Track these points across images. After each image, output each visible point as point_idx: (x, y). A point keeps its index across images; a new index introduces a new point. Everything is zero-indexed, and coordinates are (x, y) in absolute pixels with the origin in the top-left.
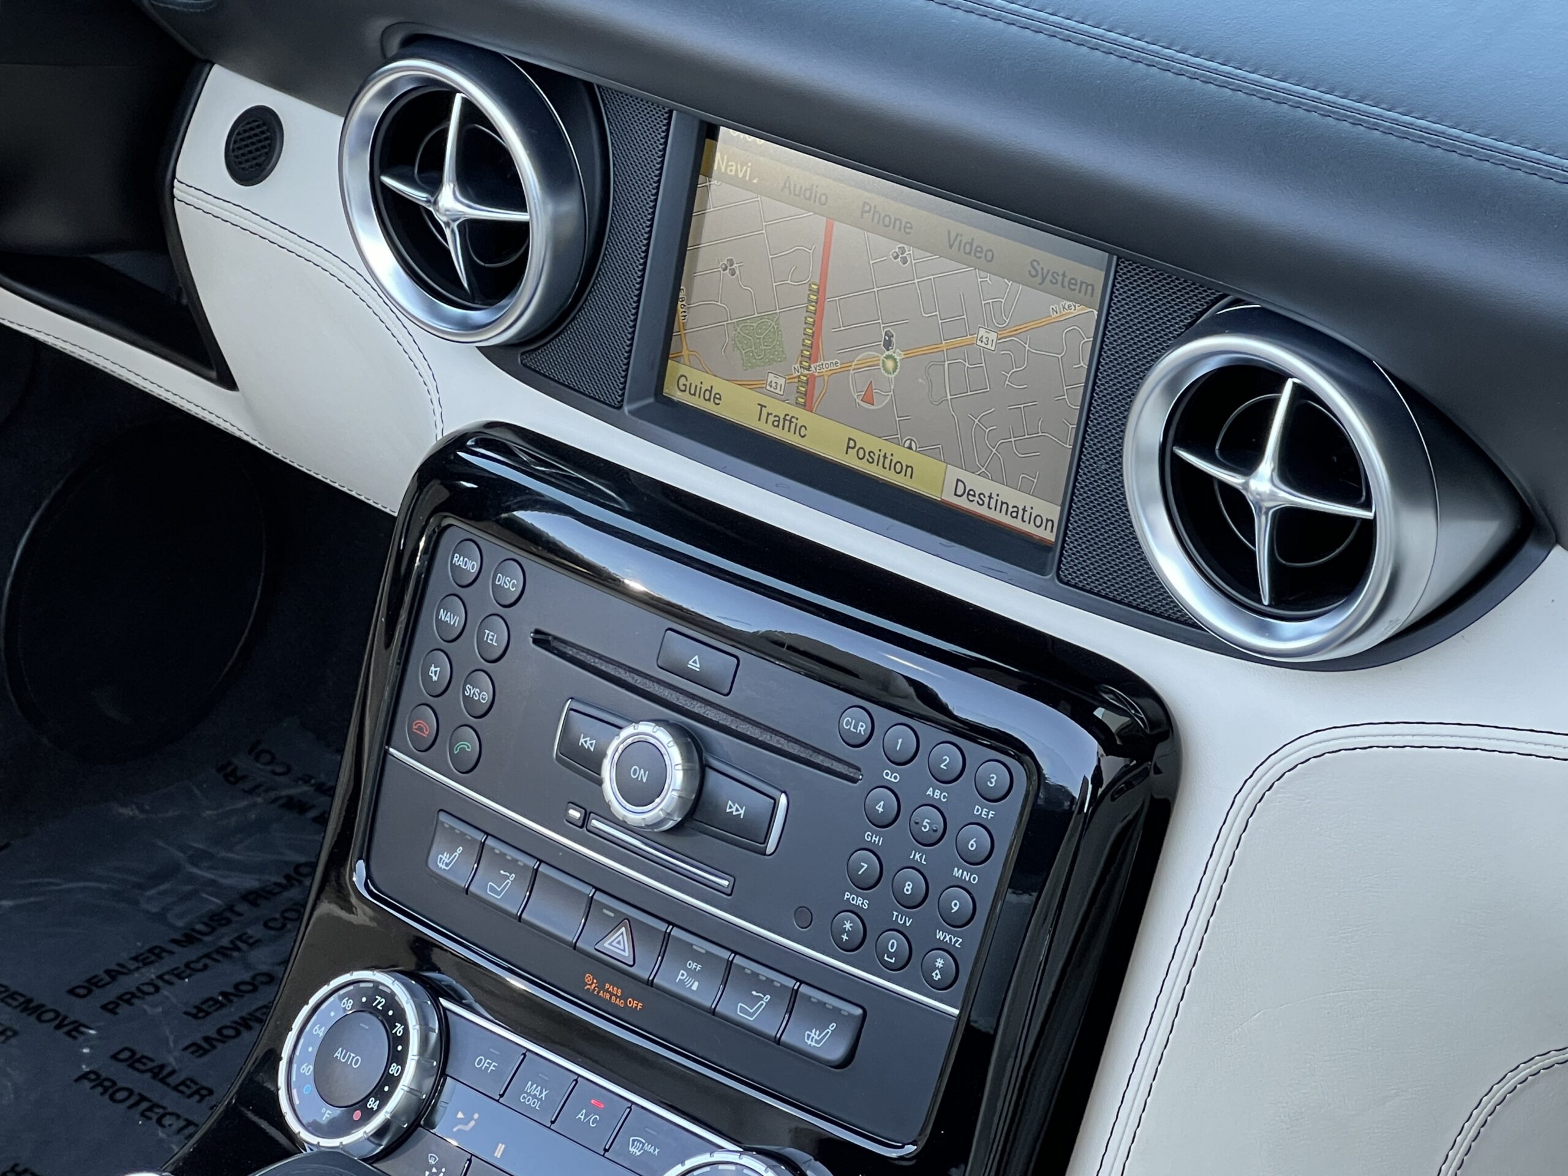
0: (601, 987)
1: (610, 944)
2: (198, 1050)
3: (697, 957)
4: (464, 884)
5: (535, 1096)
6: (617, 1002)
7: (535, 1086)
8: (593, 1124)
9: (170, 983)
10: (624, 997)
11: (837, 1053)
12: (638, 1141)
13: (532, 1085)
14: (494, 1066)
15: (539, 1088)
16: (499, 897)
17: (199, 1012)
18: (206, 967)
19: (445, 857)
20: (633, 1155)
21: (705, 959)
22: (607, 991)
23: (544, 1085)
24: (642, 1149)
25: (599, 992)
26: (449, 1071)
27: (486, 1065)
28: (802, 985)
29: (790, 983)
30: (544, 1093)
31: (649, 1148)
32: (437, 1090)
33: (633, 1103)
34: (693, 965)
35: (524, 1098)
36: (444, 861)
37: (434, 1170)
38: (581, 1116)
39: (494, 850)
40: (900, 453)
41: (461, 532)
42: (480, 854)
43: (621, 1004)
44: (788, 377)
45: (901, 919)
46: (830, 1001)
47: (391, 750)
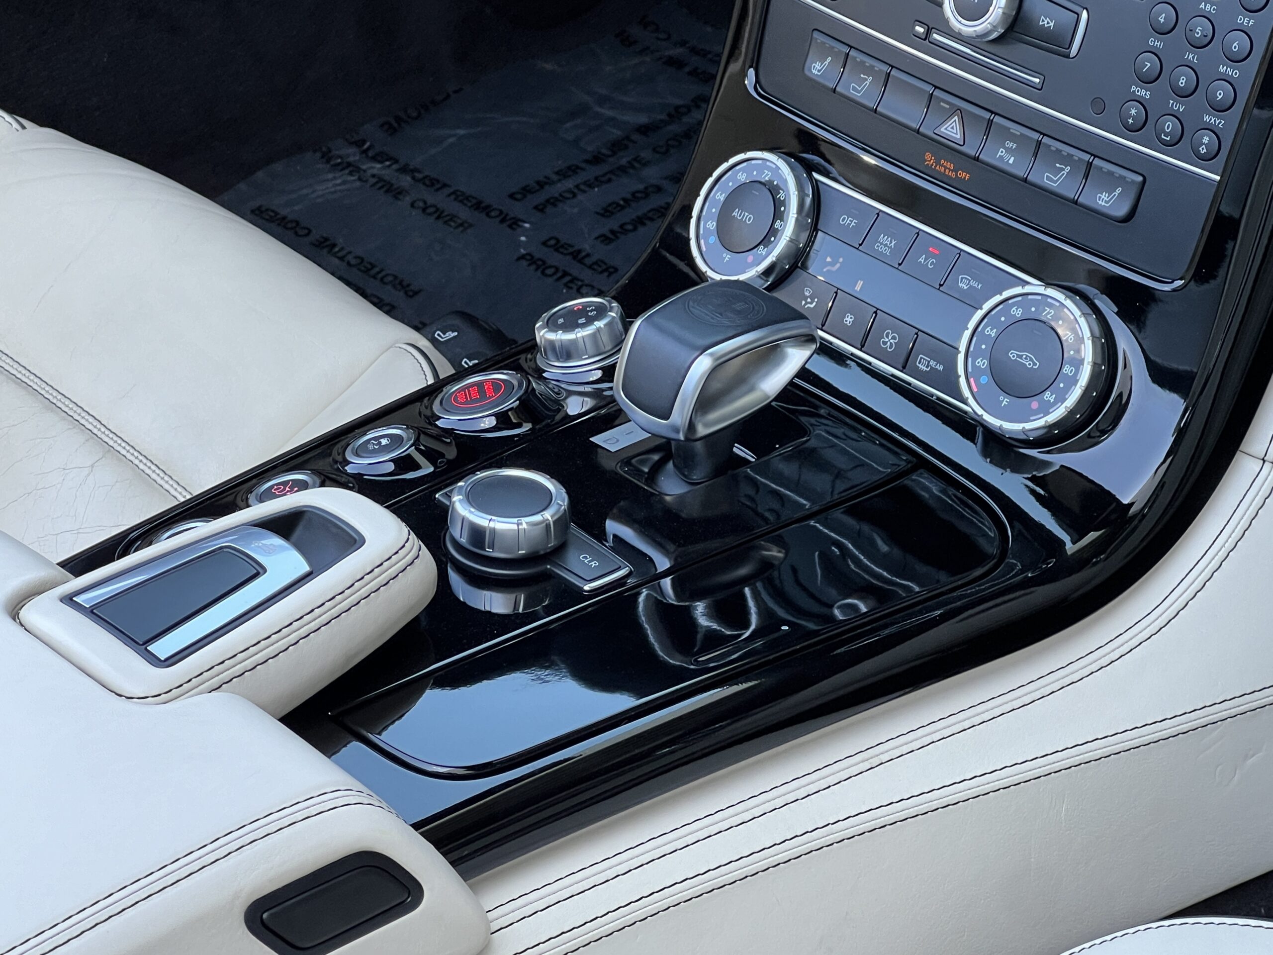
0: (938, 162)
1: (946, 129)
2: (605, 239)
3: (1013, 138)
4: (831, 85)
5: (886, 245)
6: (951, 174)
7: (886, 237)
8: (931, 265)
9: (584, 192)
10: (955, 170)
11: (1122, 211)
12: (966, 278)
13: (884, 237)
14: (855, 223)
15: (890, 239)
16: (859, 95)
17: (607, 212)
18: (610, 180)
19: (818, 65)
20: (961, 289)
21: (1020, 140)
22: (942, 165)
23: (893, 236)
24: (968, 284)
25: (935, 167)
26: (819, 227)
27: (848, 221)
28: (1096, 159)
29: (1086, 157)
30: (893, 243)
31: (974, 284)
32: (810, 241)
33: (962, 250)
34: (1010, 144)
35: (877, 246)
36: (817, 68)
37: (809, 300)
38: (922, 260)
39: (855, 59)
42: (845, 62)
43: (953, 175)
45: (1177, 107)
46: (1118, 171)
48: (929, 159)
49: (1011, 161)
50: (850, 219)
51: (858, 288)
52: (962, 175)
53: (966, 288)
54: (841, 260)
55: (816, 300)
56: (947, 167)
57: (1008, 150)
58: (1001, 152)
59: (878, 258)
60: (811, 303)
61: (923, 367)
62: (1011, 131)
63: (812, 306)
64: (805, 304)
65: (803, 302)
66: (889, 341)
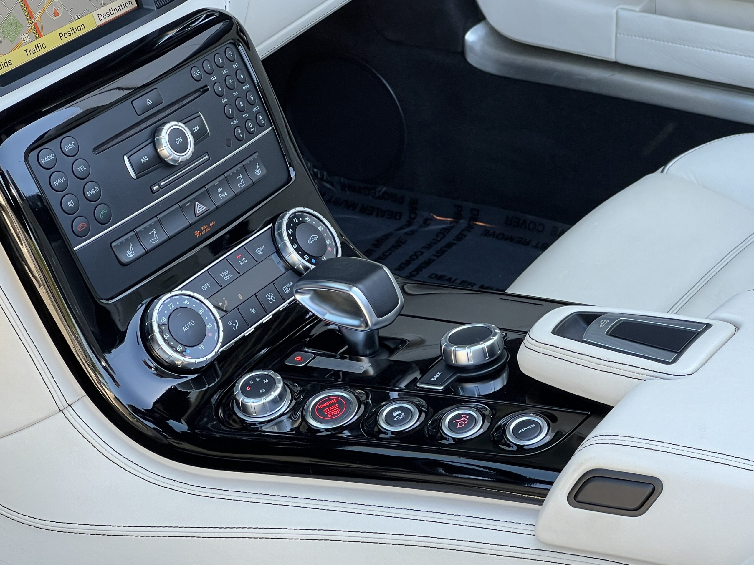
0: (201, 231)
1: (198, 211)
3: (218, 186)
5: (227, 275)
6: (208, 230)
7: (223, 273)
8: (246, 261)
10: (209, 226)
12: (258, 250)
13: (222, 274)
14: (208, 284)
15: (224, 272)
16: (158, 240)
20: (262, 254)
21: (220, 184)
22: (203, 230)
24: (261, 250)
25: (201, 234)
28: (242, 162)
29: (241, 165)
30: (227, 271)
31: (262, 248)
33: (244, 245)
34: (220, 190)
35: (226, 279)
37: (234, 325)
38: (241, 263)
39: (140, 231)
40: (77, 23)
41: (35, 152)
42: (138, 238)
43: (209, 229)
44: (28, 33)
45: (245, 116)
46: (251, 158)
47: (75, 249)
48: (197, 233)
49: (226, 195)
50: (205, 285)
51: (241, 298)
52: (212, 224)
53: (262, 252)
54: (224, 299)
55: (236, 321)
56: (206, 229)
57: (221, 192)
58: (220, 196)
59: (232, 281)
60: (236, 324)
61: (288, 291)
62: (216, 184)
63: (238, 325)
64: (235, 328)
65: (234, 328)
66: (271, 298)
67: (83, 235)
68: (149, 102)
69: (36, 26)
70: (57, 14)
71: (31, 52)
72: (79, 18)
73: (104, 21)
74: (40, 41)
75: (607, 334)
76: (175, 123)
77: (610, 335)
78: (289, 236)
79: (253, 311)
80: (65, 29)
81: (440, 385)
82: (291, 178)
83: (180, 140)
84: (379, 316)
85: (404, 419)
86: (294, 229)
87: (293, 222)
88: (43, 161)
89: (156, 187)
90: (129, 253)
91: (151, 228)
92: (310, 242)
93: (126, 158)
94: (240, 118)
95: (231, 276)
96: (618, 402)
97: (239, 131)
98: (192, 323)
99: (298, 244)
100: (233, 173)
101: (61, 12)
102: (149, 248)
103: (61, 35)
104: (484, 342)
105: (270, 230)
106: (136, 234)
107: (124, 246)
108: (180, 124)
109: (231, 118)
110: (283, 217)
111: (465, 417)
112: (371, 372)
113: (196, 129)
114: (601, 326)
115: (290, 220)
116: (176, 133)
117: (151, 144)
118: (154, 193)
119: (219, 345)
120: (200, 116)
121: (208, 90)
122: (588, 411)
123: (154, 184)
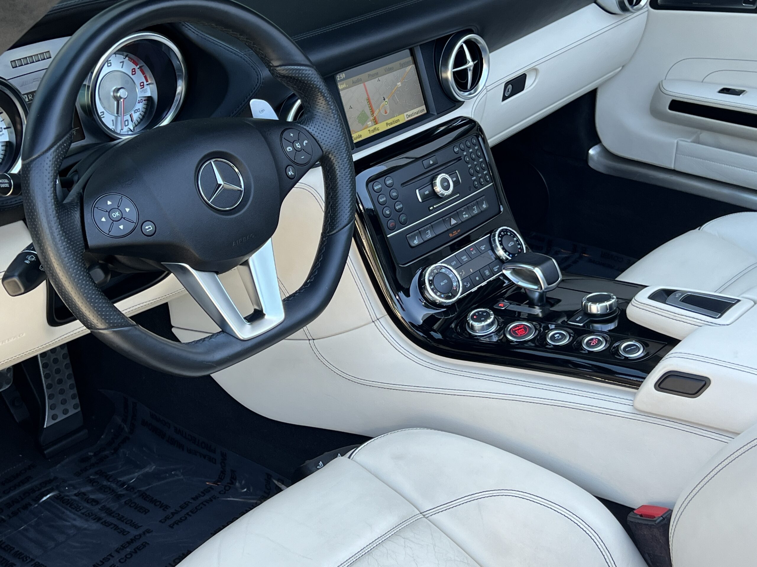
0: (453, 234)
1: (452, 223)
4: (422, 241)
8: (475, 252)
12: (482, 247)
13: (462, 258)
14: (456, 262)
16: (430, 236)
21: (464, 210)
28: (477, 200)
29: (475, 201)
30: (465, 257)
34: (464, 213)
36: (416, 242)
37: (467, 285)
39: (422, 230)
40: (396, 119)
41: (372, 183)
42: (420, 234)
43: (457, 233)
44: (371, 121)
45: (480, 175)
46: (481, 198)
47: (388, 236)
48: (451, 235)
51: (472, 271)
52: (458, 231)
53: (484, 248)
54: (463, 271)
55: (469, 283)
56: (455, 233)
57: (465, 214)
58: (464, 216)
59: (467, 262)
61: (496, 270)
62: (462, 210)
63: (469, 285)
65: (467, 287)
66: (487, 273)
67: (393, 229)
68: (431, 162)
69: (375, 118)
70: (386, 113)
71: (372, 131)
72: (397, 116)
73: (409, 119)
74: (377, 126)
75: (680, 300)
76: (444, 174)
77: (682, 301)
78: (499, 241)
79: (477, 278)
80: (389, 121)
81: (581, 323)
82: (501, 211)
83: (446, 184)
84: (549, 284)
85: (561, 339)
86: (502, 237)
87: (501, 234)
88: (375, 188)
89: (431, 208)
90: (415, 241)
91: (427, 229)
92: (509, 245)
93: (417, 191)
94: (477, 176)
95: (467, 259)
96: (684, 338)
97: (476, 183)
98: (446, 281)
99: (503, 246)
100: (471, 205)
101: (388, 112)
102: (425, 239)
103: (387, 124)
104: (607, 302)
105: (488, 238)
106: (419, 232)
107: (413, 237)
108: (447, 175)
109: (472, 175)
110: (496, 231)
111: (595, 340)
112: (540, 315)
113: (454, 179)
114: (677, 296)
115: (500, 233)
116: (444, 180)
117: (430, 185)
118: (430, 211)
119: (459, 294)
120: (456, 173)
121: (461, 159)
122: (666, 342)
123: (431, 207)
